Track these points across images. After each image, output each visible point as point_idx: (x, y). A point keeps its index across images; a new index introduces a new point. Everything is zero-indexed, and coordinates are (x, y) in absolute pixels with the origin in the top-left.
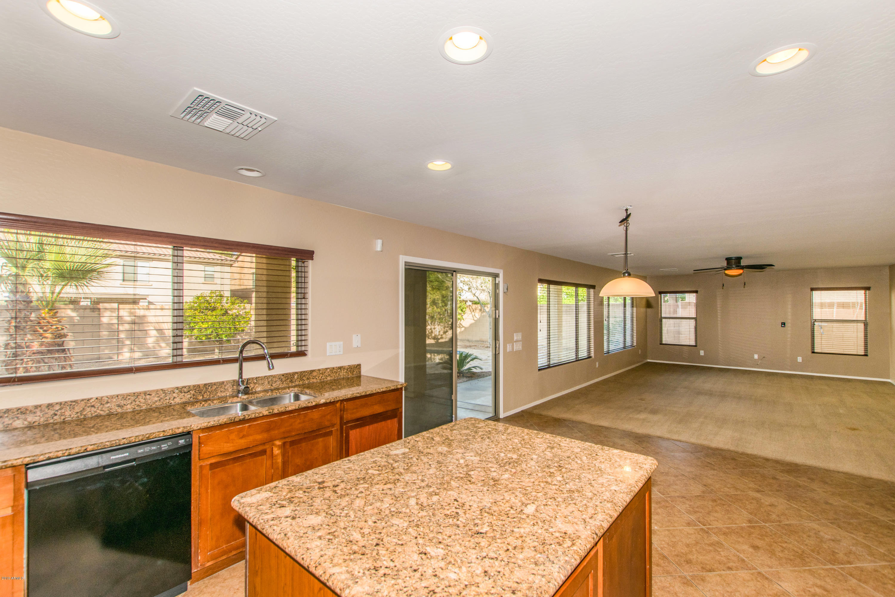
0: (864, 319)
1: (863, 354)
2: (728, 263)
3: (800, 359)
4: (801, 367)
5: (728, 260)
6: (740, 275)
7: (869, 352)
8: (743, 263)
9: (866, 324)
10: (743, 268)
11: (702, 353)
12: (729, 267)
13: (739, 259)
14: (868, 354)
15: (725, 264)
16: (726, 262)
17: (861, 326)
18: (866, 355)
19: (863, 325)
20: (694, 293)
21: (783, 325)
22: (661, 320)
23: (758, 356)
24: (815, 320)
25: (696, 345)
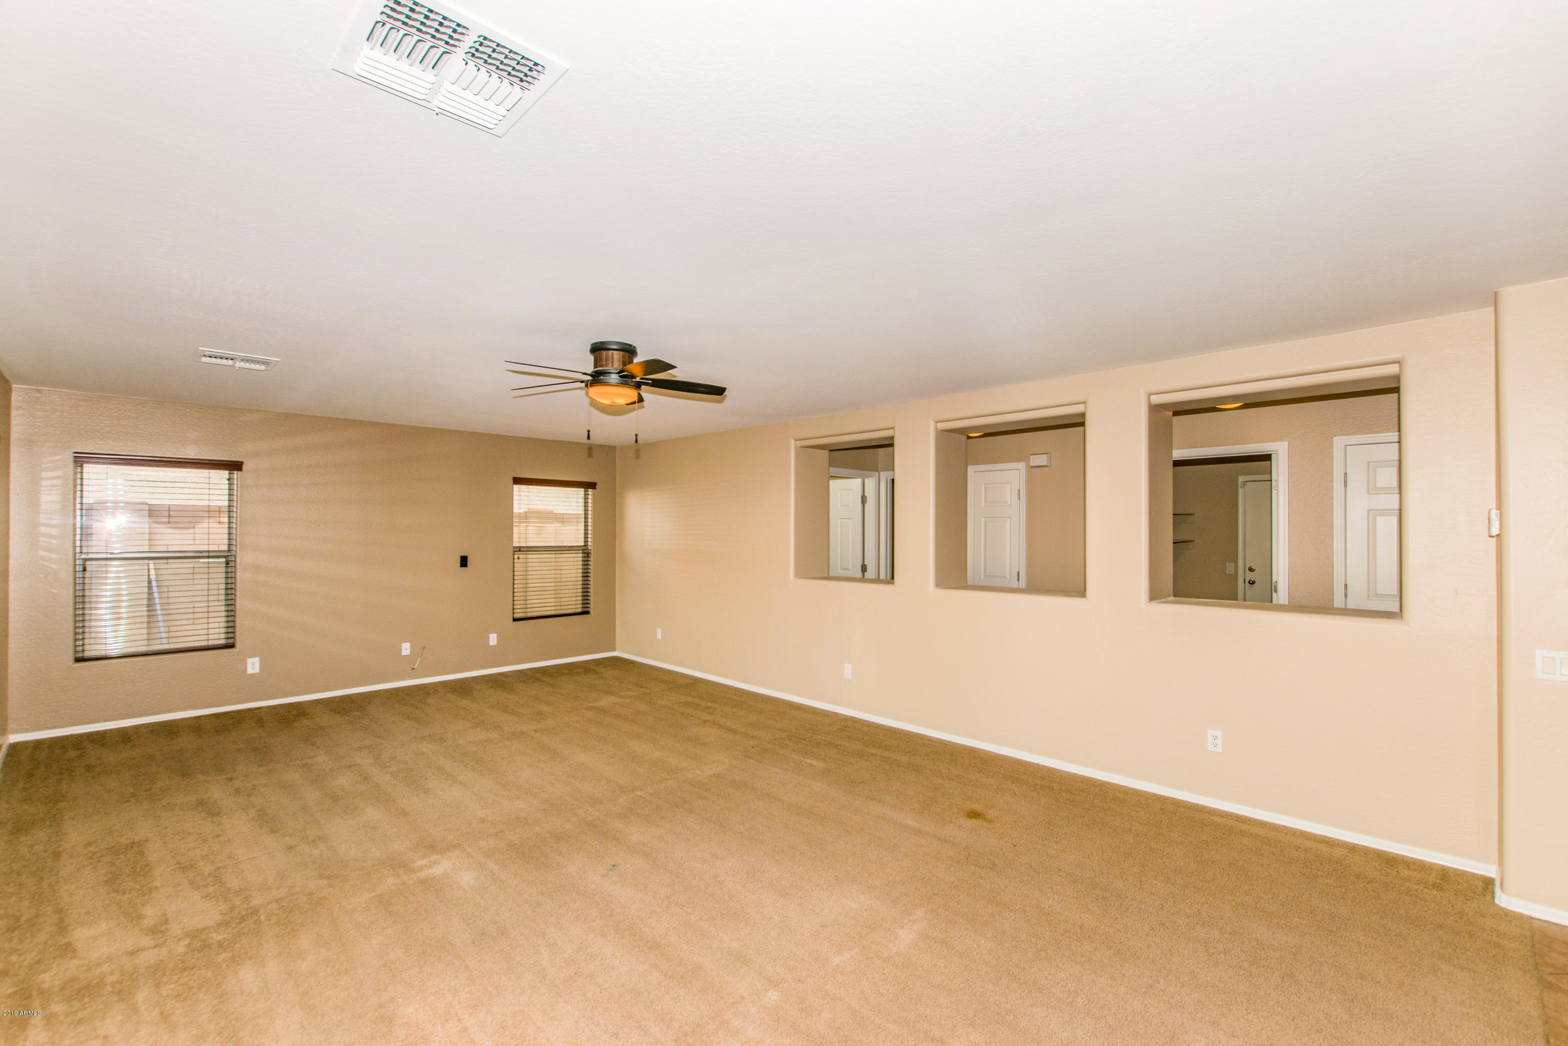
0: (583, 544)
1: (580, 610)
4: (498, 656)
7: (591, 606)
9: (586, 555)
11: (253, 666)
14: (591, 610)
17: (579, 556)
18: (587, 612)
19: (582, 555)
20: (225, 469)
21: (464, 562)
22: (79, 568)
23: (411, 646)
24: (520, 549)
25: (230, 641)
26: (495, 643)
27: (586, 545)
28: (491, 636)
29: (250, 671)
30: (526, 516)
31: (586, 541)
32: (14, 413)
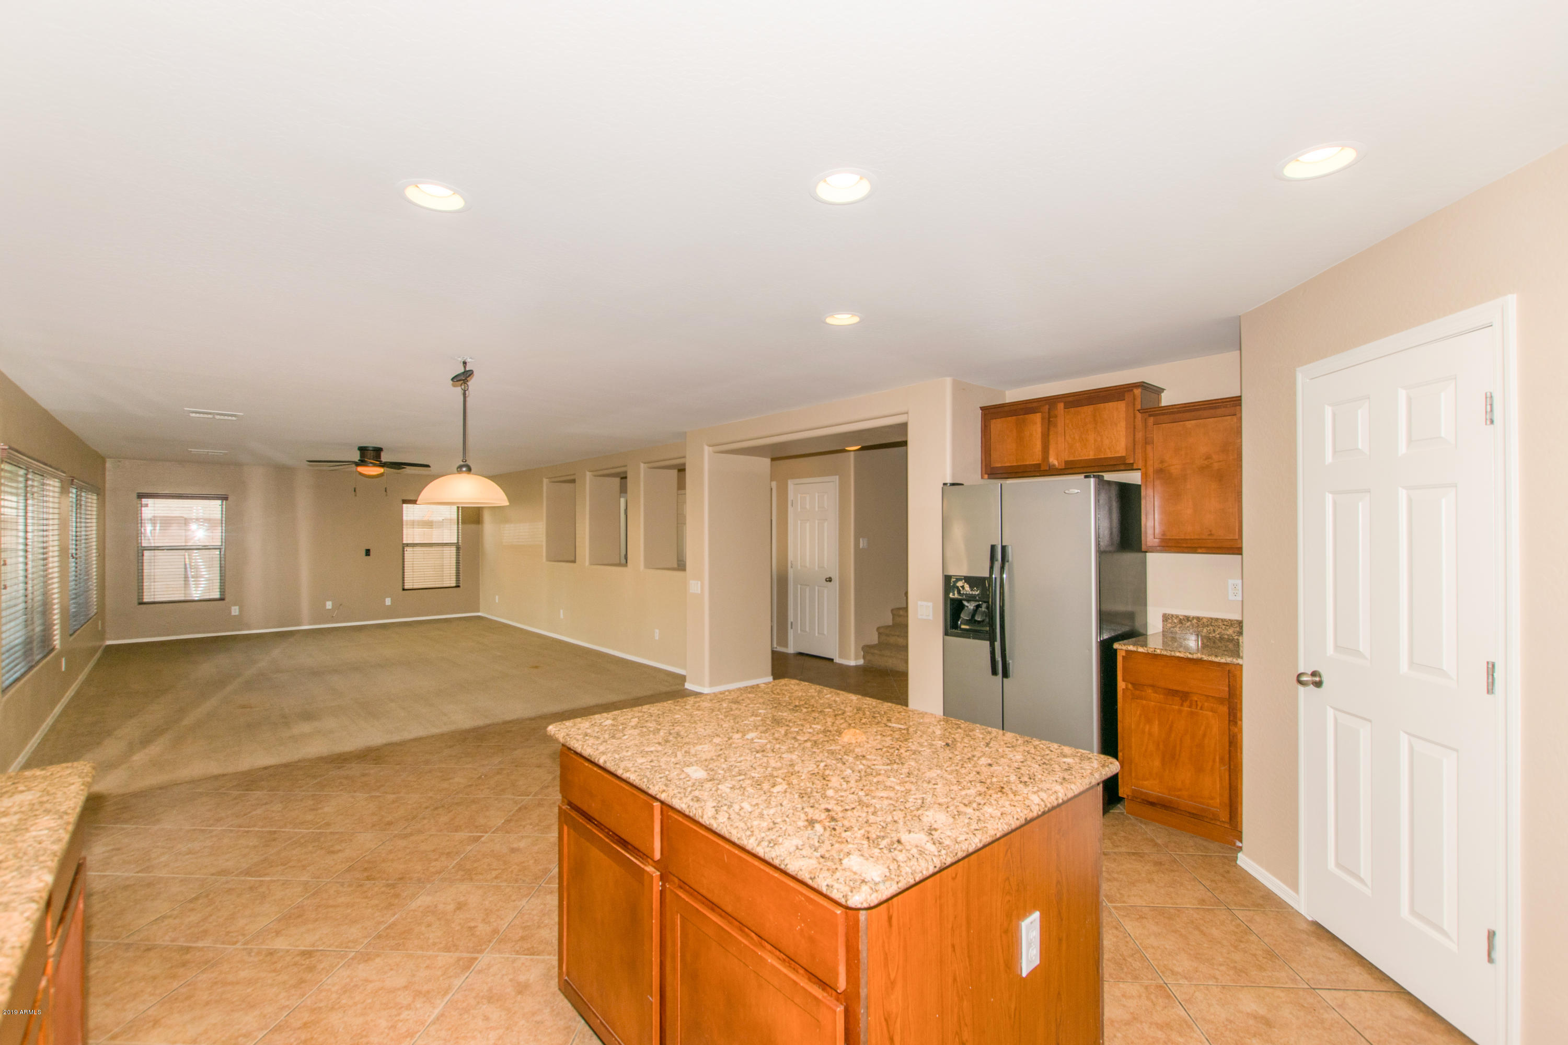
0: (456, 542)
1: (454, 585)
2: (362, 455)
3: (388, 602)
4: (390, 612)
5: (363, 450)
6: (382, 475)
7: (461, 582)
8: (385, 457)
9: (458, 549)
10: (383, 465)
11: (235, 611)
12: (362, 462)
13: (378, 451)
14: (461, 585)
15: (356, 457)
16: (358, 453)
17: (454, 549)
18: (458, 586)
19: (455, 549)
20: (219, 499)
21: (368, 552)
22: (140, 555)
23: (332, 604)
24: (408, 545)
25: (222, 596)
26: (390, 604)
27: (458, 543)
28: (387, 599)
29: (233, 613)
30: (413, 524)
31: (458, 540)
32: (107, 473)
